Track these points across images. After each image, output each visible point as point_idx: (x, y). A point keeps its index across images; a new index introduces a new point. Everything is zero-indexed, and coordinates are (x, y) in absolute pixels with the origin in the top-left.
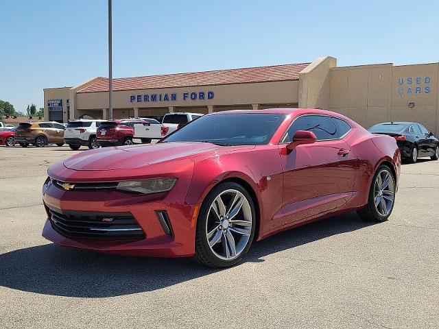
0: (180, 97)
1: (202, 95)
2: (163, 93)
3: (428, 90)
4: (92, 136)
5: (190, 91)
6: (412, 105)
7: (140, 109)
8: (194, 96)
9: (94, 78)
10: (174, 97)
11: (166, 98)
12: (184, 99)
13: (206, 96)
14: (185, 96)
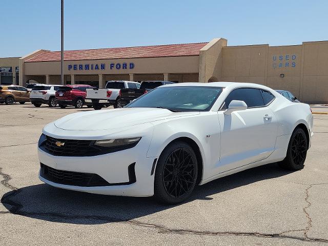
0: (108, 67)
1: (125, 66)
2: (95, 63)
3: (294, 65)
4: (52, 97)
5: (116, 62)
6: (282, 75)
7: (76, 76)
8: (118, 66)
9: (39, 51)
10: (103, 67)
11: (97, 67)
12: (111, 68)
13: (128, 66)
14: (112, 66)
